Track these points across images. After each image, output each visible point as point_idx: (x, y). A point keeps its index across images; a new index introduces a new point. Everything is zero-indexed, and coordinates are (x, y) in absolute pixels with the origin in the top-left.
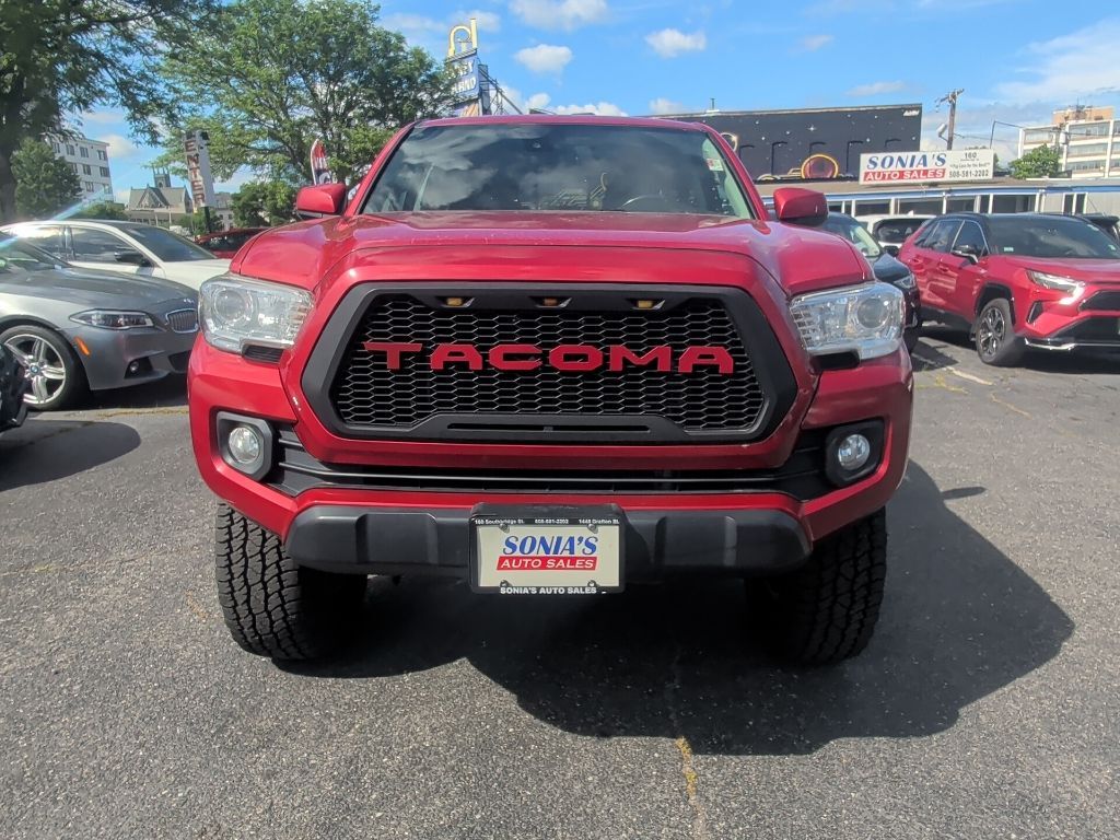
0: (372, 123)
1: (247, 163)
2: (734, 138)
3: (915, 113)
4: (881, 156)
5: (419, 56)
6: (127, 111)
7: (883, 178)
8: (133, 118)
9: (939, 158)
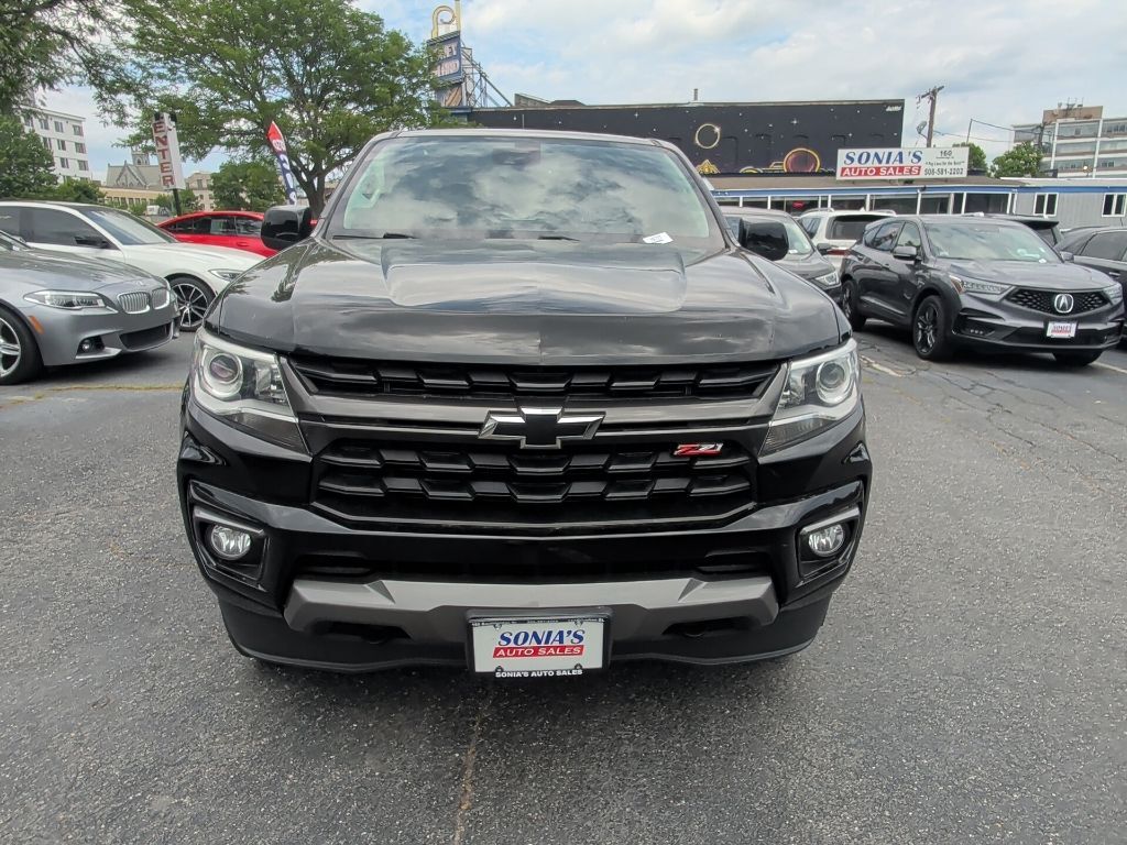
0: (351, 106)
1: (221, 144)
2: (717, 130)
3: (897, 108)
4: (858, 151)
5: (396, 38)
6: (94, 90)
7: (860, 174)
8: (100, 98)
9: (915, 155)
